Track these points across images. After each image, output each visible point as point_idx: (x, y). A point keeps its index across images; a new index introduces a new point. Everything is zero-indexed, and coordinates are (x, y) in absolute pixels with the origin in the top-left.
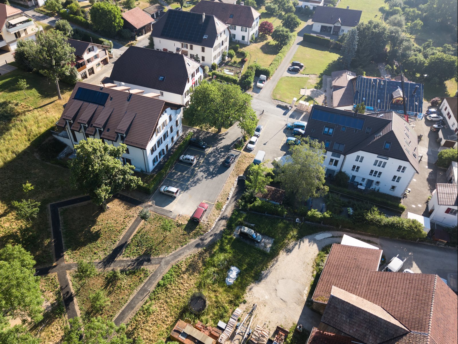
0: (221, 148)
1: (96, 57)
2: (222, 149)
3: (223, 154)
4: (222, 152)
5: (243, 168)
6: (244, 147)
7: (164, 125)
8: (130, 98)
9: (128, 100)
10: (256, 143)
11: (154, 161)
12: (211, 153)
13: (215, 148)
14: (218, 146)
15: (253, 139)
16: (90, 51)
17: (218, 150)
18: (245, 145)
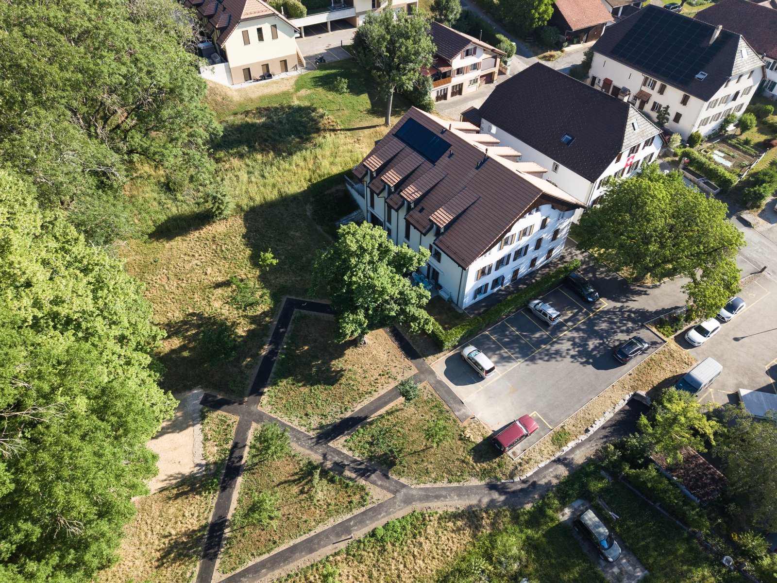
0: (630, 311)
1: (475, 67)
2: (633, 315)
3: (630, 325)
4: (629, 319)
5: (653, 379)
6: (679, 332)
7: (524, 233)
8: (482, 164)
9: (477, 168)
10: (711, 336)
11: (478, 291)
12: (607, 312)
13: (619, 305)
14: (626, 305)
15: (710, 324)
16: (467, 55)
17: (623, 313)
18: (685, 328)
